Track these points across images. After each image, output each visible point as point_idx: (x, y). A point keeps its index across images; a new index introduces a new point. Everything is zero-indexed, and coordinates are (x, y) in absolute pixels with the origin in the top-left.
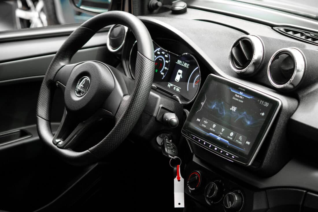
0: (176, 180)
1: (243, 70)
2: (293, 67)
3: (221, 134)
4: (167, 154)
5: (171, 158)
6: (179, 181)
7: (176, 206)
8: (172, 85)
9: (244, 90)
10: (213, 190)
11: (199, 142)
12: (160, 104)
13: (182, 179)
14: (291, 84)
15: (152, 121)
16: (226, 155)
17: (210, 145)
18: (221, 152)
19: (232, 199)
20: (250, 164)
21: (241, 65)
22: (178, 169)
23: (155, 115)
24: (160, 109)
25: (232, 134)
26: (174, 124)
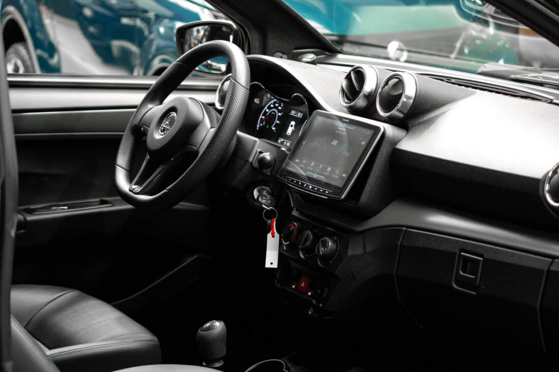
0: (269, 235)
1: (352, 103)
2: (401, 92)
3: (318, 171)
4: (261, 204)
5: (265, 208)
6: (273, 237)
7: (268, 265)
8: (282, 140)
9: (348, 121)
10: (306, 239)
11: (295, 183)
12: (258, 148)
13: (277, 235)
14: (399, 111)
15: (247, 167)
16: (321, 192)
17: (305, 184)
18: (316, 189)
19: (325, 245)
20: (343, 197)
21: (351, 98)
22: (272, 223)
23: (251, 160)
24: (258, 153)
25: (329, 169)
26: (267, 162)
